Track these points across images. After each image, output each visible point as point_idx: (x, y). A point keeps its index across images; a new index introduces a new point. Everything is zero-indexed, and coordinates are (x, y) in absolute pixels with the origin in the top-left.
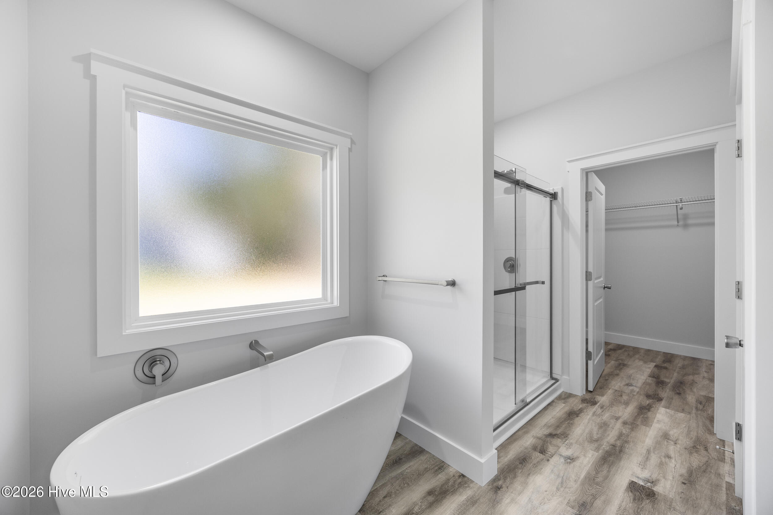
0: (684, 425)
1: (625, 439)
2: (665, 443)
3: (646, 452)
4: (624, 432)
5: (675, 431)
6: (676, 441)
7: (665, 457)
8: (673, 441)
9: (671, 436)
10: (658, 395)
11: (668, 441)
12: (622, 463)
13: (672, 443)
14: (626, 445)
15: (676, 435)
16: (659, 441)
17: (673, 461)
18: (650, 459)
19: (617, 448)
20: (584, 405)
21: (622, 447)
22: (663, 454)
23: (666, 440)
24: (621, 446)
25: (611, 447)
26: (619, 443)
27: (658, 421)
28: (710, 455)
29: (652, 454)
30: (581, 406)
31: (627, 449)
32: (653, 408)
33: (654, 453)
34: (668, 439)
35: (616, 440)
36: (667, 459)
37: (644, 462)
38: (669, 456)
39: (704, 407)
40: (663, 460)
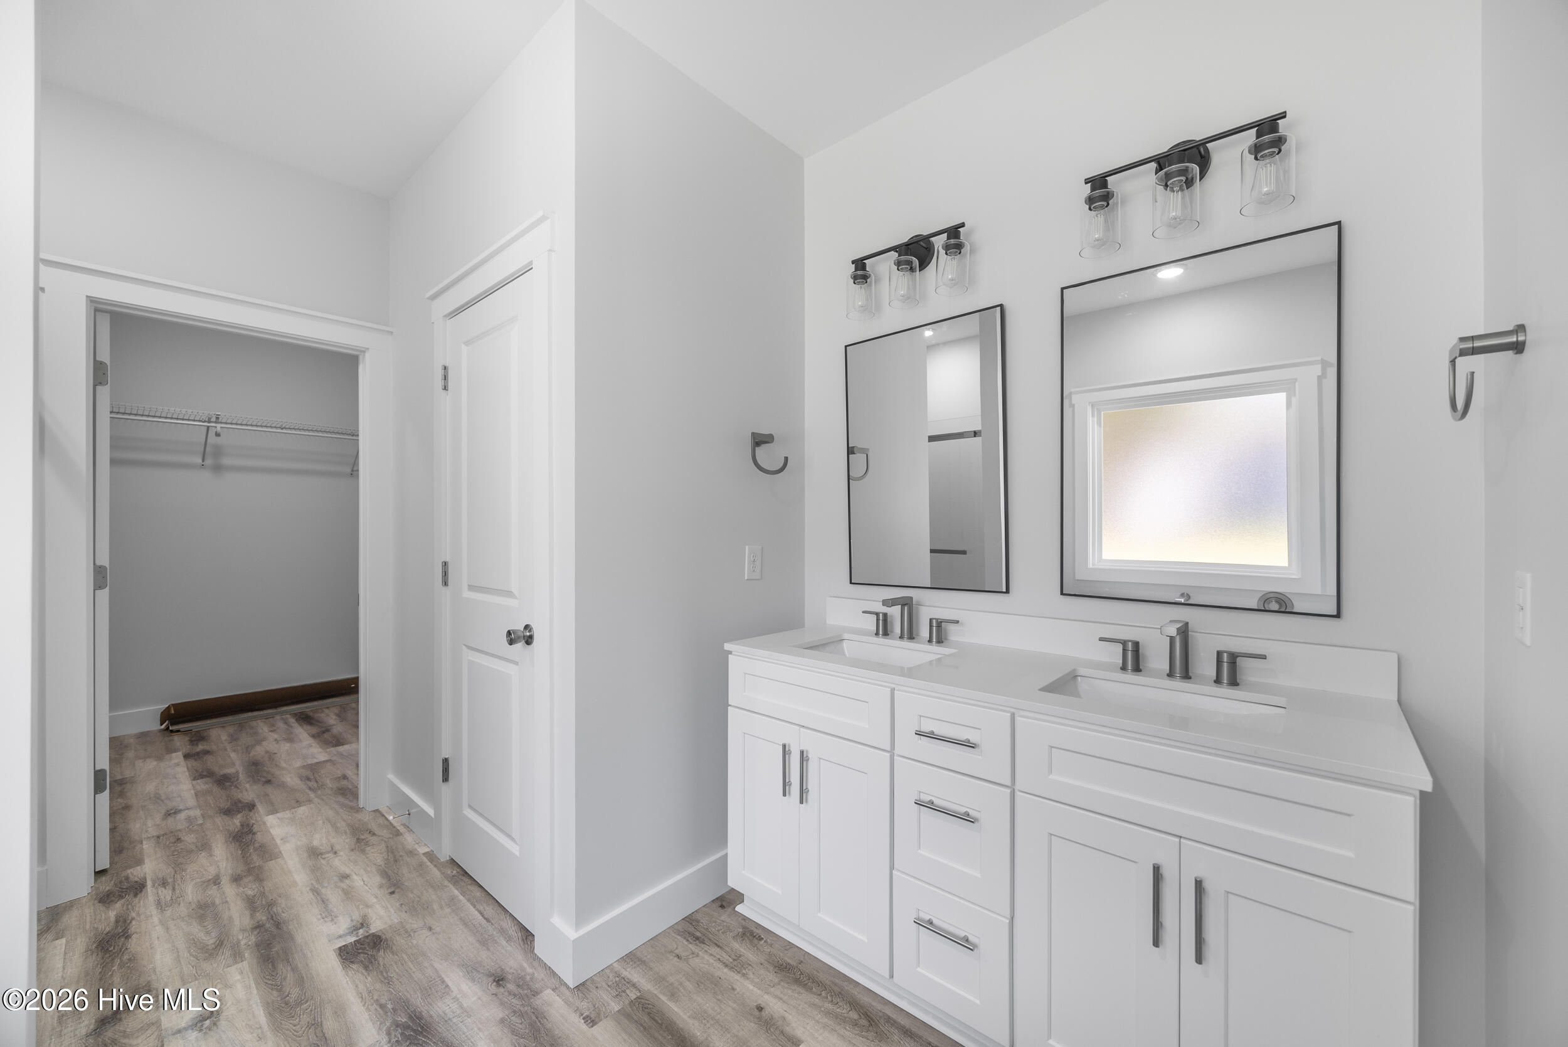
0: (321, 822)
1: (264, 902)
2: (324, 862)
3: (313, 894)
4: (250, 893)
5: (317, 836)
6: (332, 849)
7: (341, 881)
8: (329, 852)
9: (321, 848)
10: (240, 801)
11: (323, 857)
12: (299, 940)
13: (331, 855)
14: (275, 910)
15: (324, 842)
16: (314, 866)
17: (355, 877)
18: (328, 900)
19: (268, 925)
20: (118, 905)
21: (272, 917)
22: (336, 879)
23: (319, 857)
24: (270, 917)
25: (256, 933)
26: (261, 916)
27: (282, 839)
28: (383, 836)
29: (323, 891)
30: (114, 913)
31: (283, 914)
32: (255, 826)
33: (323, 887)
34: (322, 854)
35: (252, 916)
36: (347, 881)
37: (324, 910)
38: (345, 875)
39: (317, 782)
40: (342, 885)
